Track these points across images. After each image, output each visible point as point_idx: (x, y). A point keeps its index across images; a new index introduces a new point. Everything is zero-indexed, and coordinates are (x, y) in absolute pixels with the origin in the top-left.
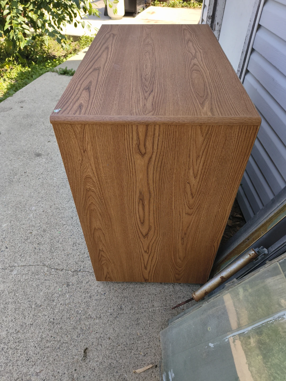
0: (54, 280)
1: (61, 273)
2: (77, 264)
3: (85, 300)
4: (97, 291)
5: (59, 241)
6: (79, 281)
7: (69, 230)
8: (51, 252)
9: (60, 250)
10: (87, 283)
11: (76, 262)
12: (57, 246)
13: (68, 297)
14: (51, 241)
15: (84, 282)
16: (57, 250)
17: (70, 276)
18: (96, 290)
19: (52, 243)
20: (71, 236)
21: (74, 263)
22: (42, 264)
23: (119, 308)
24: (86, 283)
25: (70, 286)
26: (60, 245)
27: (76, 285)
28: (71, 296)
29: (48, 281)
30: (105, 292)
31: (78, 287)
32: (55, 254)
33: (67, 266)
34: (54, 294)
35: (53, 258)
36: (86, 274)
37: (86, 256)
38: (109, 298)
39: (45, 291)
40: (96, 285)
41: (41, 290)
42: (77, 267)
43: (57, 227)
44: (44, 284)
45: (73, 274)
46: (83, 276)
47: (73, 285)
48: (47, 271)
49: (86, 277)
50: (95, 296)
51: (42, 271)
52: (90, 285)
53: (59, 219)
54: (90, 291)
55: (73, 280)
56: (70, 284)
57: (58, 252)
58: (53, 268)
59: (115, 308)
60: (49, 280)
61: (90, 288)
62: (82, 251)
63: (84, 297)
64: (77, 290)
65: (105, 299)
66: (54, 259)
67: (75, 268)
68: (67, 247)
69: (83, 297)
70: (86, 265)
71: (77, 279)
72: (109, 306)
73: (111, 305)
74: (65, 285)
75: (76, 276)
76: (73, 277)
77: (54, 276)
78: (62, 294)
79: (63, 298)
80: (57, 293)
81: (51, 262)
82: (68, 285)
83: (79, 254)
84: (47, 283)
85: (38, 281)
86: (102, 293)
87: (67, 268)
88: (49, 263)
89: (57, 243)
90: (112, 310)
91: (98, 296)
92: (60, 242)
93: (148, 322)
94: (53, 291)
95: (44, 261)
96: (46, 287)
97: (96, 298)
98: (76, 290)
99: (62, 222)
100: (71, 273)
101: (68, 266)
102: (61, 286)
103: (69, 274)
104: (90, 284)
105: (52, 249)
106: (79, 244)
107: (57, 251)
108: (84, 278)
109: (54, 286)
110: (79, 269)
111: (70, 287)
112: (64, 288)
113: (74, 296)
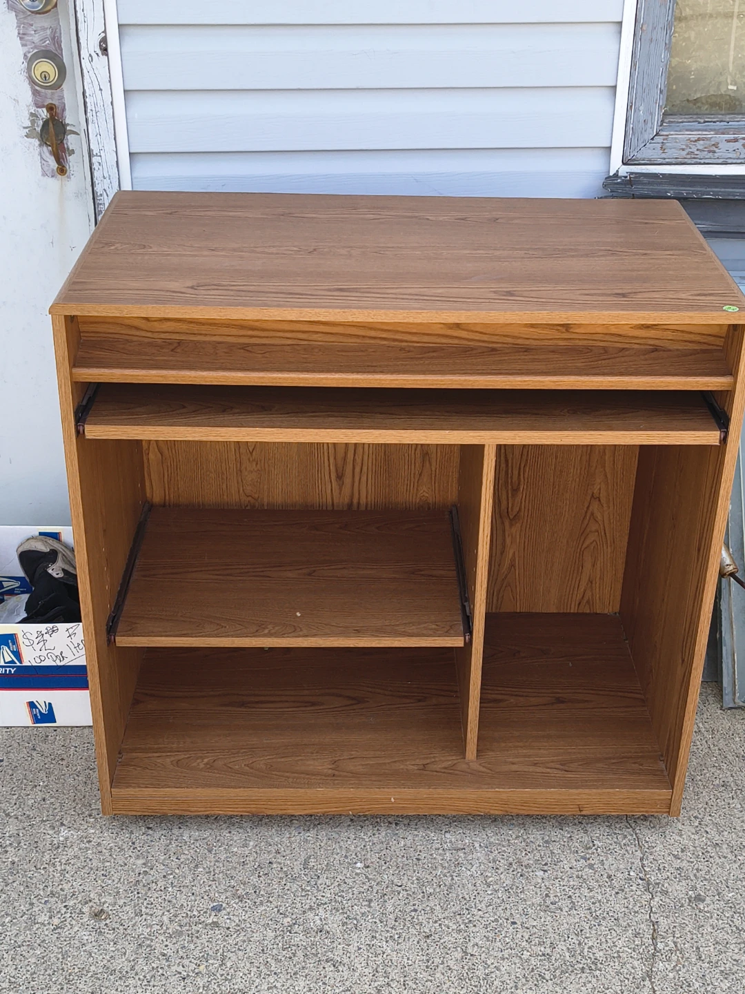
0: (694, 937)
1: (664, 923)
2: (623, 891)
3: (729, 856)
4: (693, 834)
5: (544, 955)
6: (678, 876)
7: (491, 935)
8: (593, 967)
9: (580, 944)
10: (679, 859)
11: (617, 893)
12: (567, 954)
13: (733, 894)
14: (547, 977)
15: (677, 864)
16: (582, 952)
17: (668, 900)
18: (693, 836)
19: (558, 973)
20: (514, 923)
21: (620, 896)
22: (647, 983)
23: (723, 788)
24: (679, 861)
25: (699, 895)
26: (561, 946)
27: (692, 880)
28: (728, 887)
29: (701, 949)
30: (693, 819)
31: (695, 875)
32: (599, 955)
33: (635, 912)
34: (737, 928)
35: (616, 955)
36: (650, 864)
37: (591, 871)
38: (705, 809)
39: (736, 951)
40: (678, 838)
41: (735, 963)
42: (634, 888)
43: (480, 972)
44: (714, 959)
45: (659, 894)
46: (659, 869)
47: (694, 888)
48: (669, 960)
49: (661, 861)
50: (709, 836)
51: (671, 975)
52: (683, 851)
53: (438, 975)
54: (698, 849)
55: (678, 889)
56: (693, 896)
57: (589, 948)
58: (652, 947)
59: (725, 795)
60: (698, 948)
61: (692, 848)
62: (572, 883)
63: (720, 858)
64: (707, 877)
65: (710, 815)
66: (618, 952)
67: (639, 893)
68: (565, 925)
69: (721, 860)
70: (621, 866)
71: (672, 880)
72: (726, 807)
73: (723, 803)
74: (701, 906)
75: (663, 886)
76: (670, 891)
77: (679, 940)
78: (731, 907)
79: (739, 904)
80: (732, 921)
81: (631, 960)
82: (699, 899)
83: (585, 891)
84: (709, 950)
85: (708, 977)
86: (697, 824)
87: (643, 911)
88: (636, 963)
89: (553, 958)
90: (735, 801)
91: (707, 829)
92: (548, 951)
93: (738, 739)
94: (730, 932)
95: (634, 978)
96: (721, 952)
97: (713, 833)
98: (706, 880)
99: (451, 963)
100: (657, 899)
101: (636, 909)
102: (708, 915)
103: (660, 902)
104: (679, 850)
105: (581, 966)
106: (547, 895)
107: (586, 950)
108: (666, 865)
109: (712, 931)
110: (641, 882)
111: (702, 894)
112: (711, 907)
113: (727, 881)
